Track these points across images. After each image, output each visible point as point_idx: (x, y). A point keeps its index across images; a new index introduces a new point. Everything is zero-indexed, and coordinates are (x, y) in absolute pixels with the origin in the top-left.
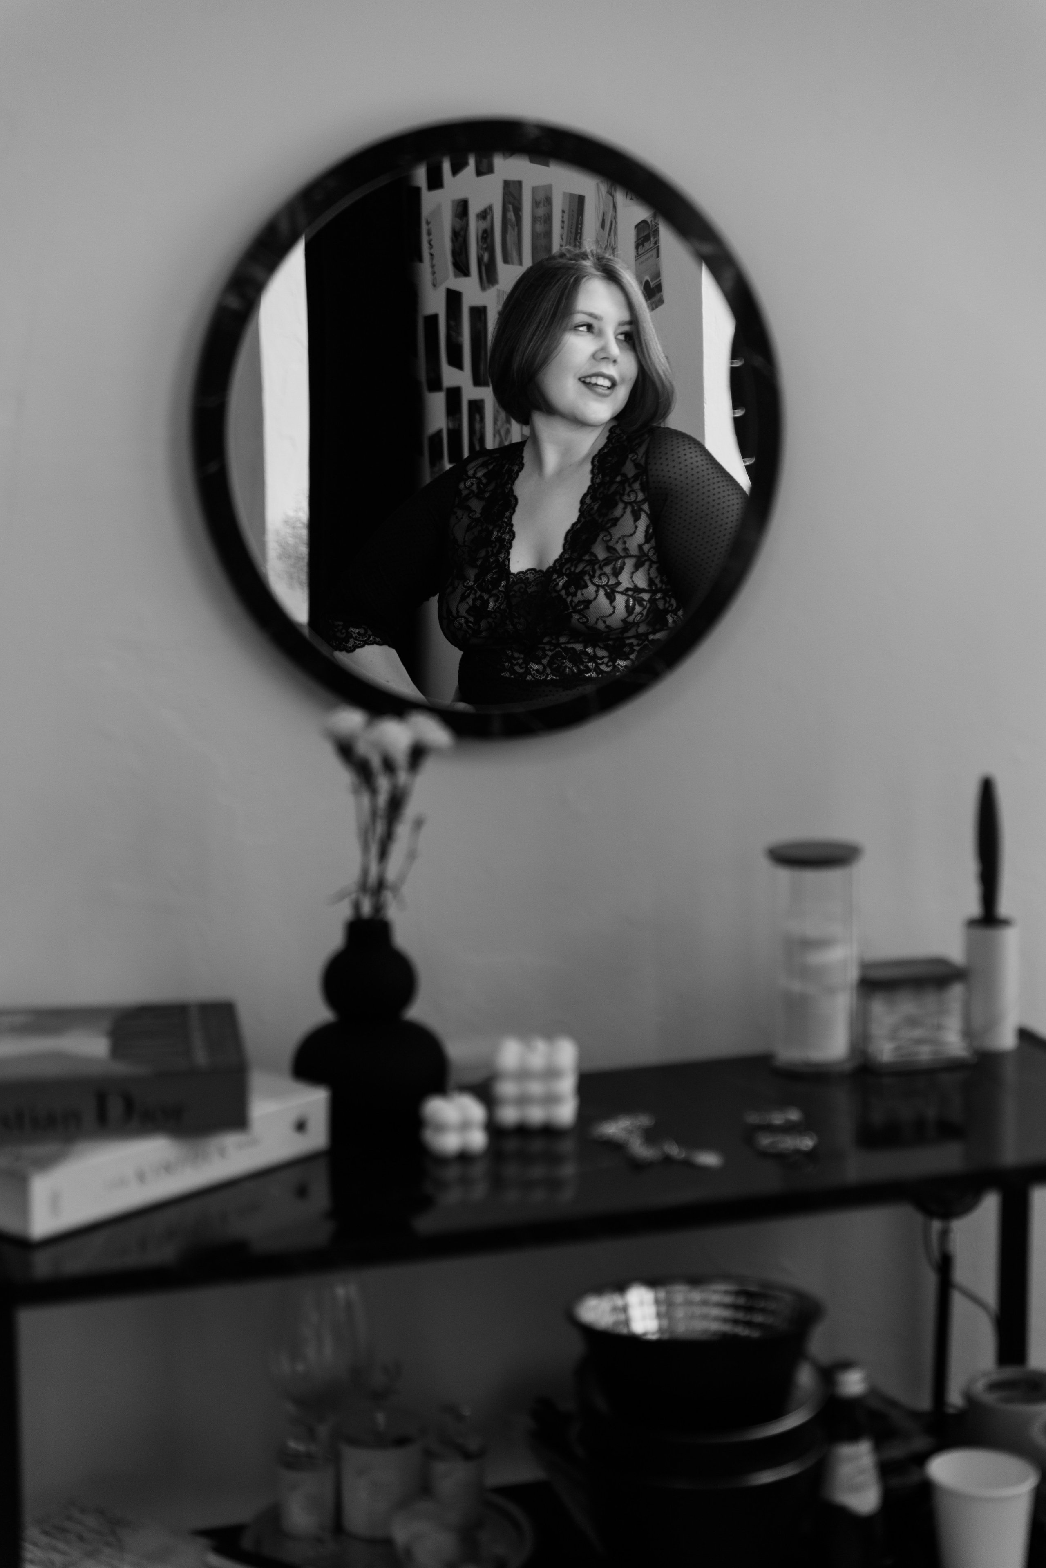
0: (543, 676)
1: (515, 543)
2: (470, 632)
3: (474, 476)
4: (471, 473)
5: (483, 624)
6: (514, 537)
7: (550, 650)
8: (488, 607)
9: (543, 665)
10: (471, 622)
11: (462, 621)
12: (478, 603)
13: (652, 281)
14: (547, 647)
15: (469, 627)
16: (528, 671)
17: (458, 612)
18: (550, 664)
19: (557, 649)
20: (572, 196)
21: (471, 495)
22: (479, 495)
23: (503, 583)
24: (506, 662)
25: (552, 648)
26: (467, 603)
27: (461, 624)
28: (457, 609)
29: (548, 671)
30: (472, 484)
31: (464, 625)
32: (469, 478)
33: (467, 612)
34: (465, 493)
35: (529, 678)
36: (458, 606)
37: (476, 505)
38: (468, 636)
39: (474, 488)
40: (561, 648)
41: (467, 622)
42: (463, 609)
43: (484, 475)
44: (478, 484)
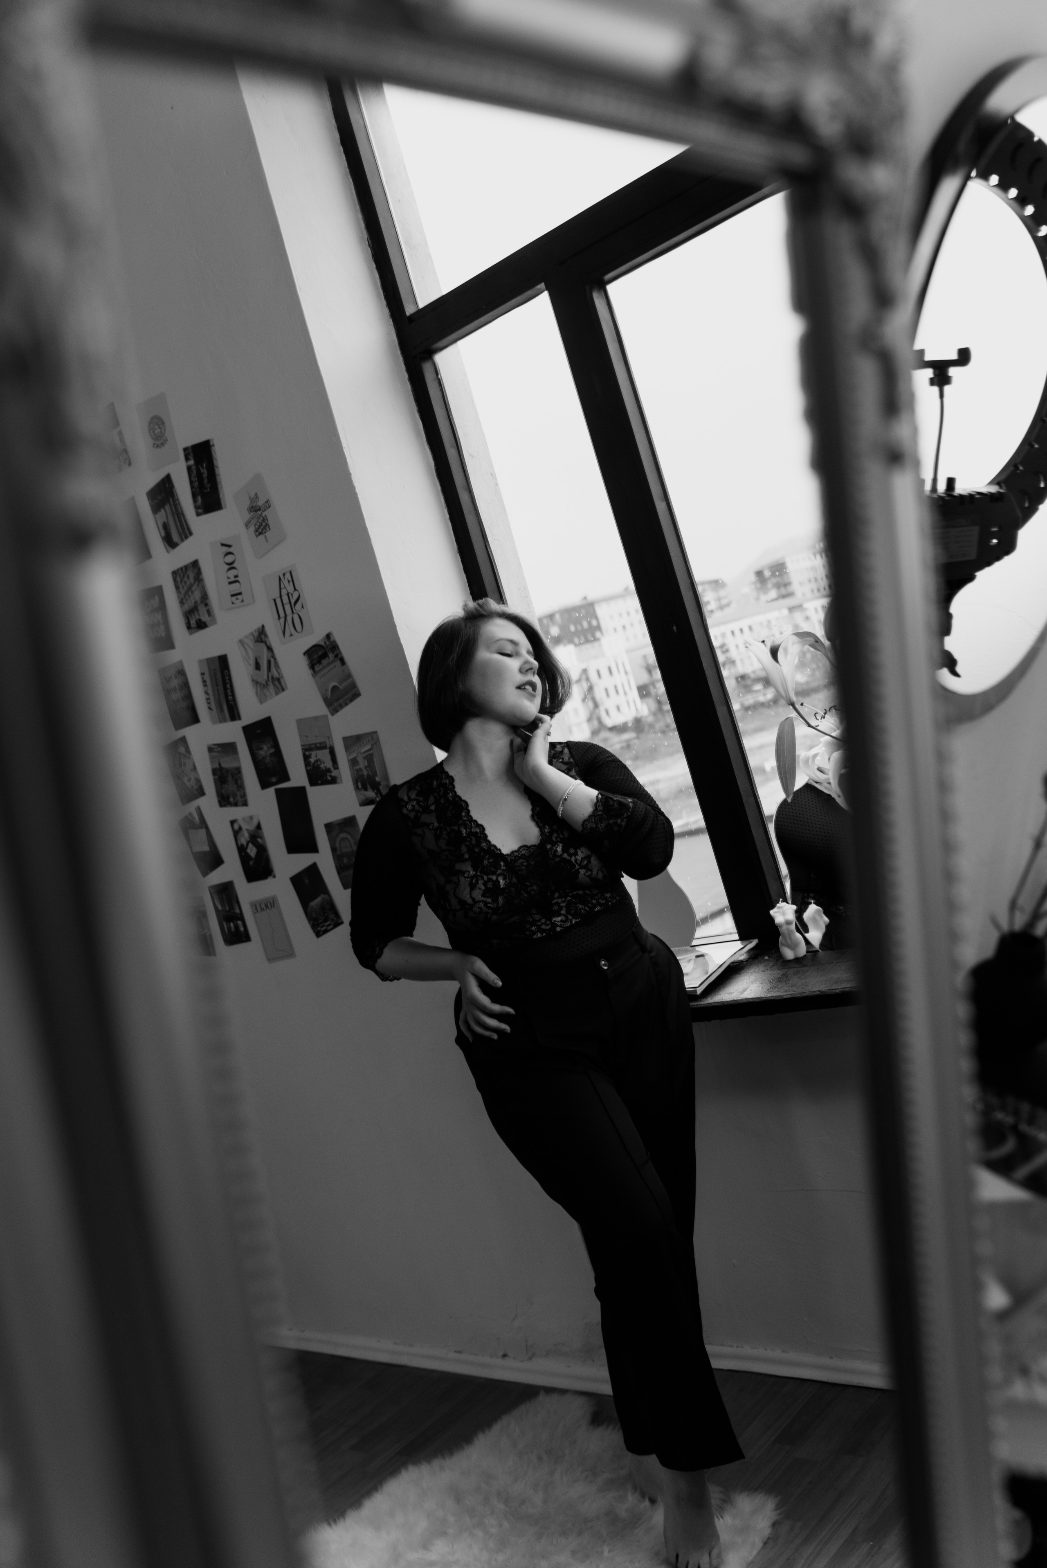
0: (569, 922)
1: (487, 832)
2: (490, 911)
3: (410, 800)
4: (406, 799)
5: (501, 900)
6: (484, 829)
7: (563, 902)
8: (500, 885)
9: (563, 915)
10: (489, 903)
11: (481, 905)
12: (490, 885)
13: (340, 685)
14: (560, 901)
15: (489, 908)
16: (554, 925)
17: (473, 899)
18: (568, 912)
19: (567, 899)
20: (209, 661)
21: (419, 814)
22: (426, 810)
23: (502, 864)
24: (532, 927)
25: (563, 899)
26: (480, 889)
27: (481, 908)
28: (471, 897)
29: (570, 917)
30: (413, 806)
31: (484, 908)
32: (407, 803)
33: (483, 895)
34: (412, 815)
35: (558, 929)
36: (471, 894)
37: (431, 819)
38: (489, 915)
39: (417, 807)
40: (570, 897)
41: (486, 904)
42: (478, 895)
43: (417, 795)
44: (418, 803)
